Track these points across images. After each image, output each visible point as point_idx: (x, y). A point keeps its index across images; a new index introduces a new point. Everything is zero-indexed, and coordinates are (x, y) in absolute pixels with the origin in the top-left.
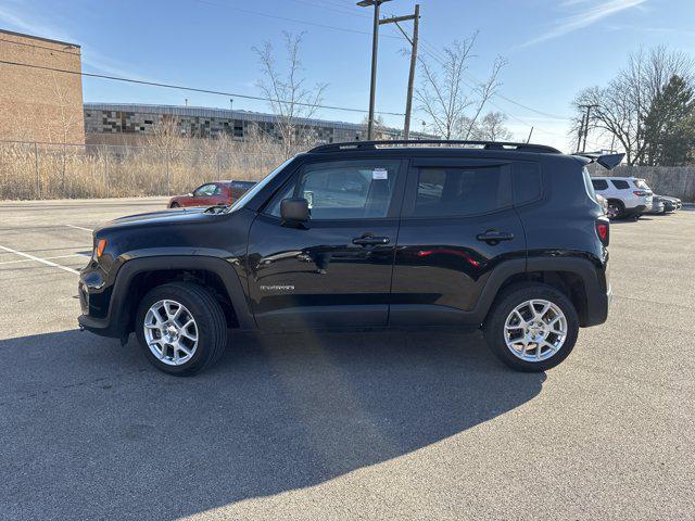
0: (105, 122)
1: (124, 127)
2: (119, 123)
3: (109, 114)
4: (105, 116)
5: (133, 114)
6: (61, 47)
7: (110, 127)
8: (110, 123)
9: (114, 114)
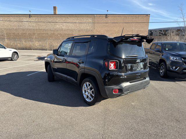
0: (160, 33)
1: (165, 34)
2: (164, 33)
3: (161, 31)
4: (160, 31)
5: (168, 30)
6: (145, 16)
7: (161, 34)
8: (161, 33)
9: (163, 31)
